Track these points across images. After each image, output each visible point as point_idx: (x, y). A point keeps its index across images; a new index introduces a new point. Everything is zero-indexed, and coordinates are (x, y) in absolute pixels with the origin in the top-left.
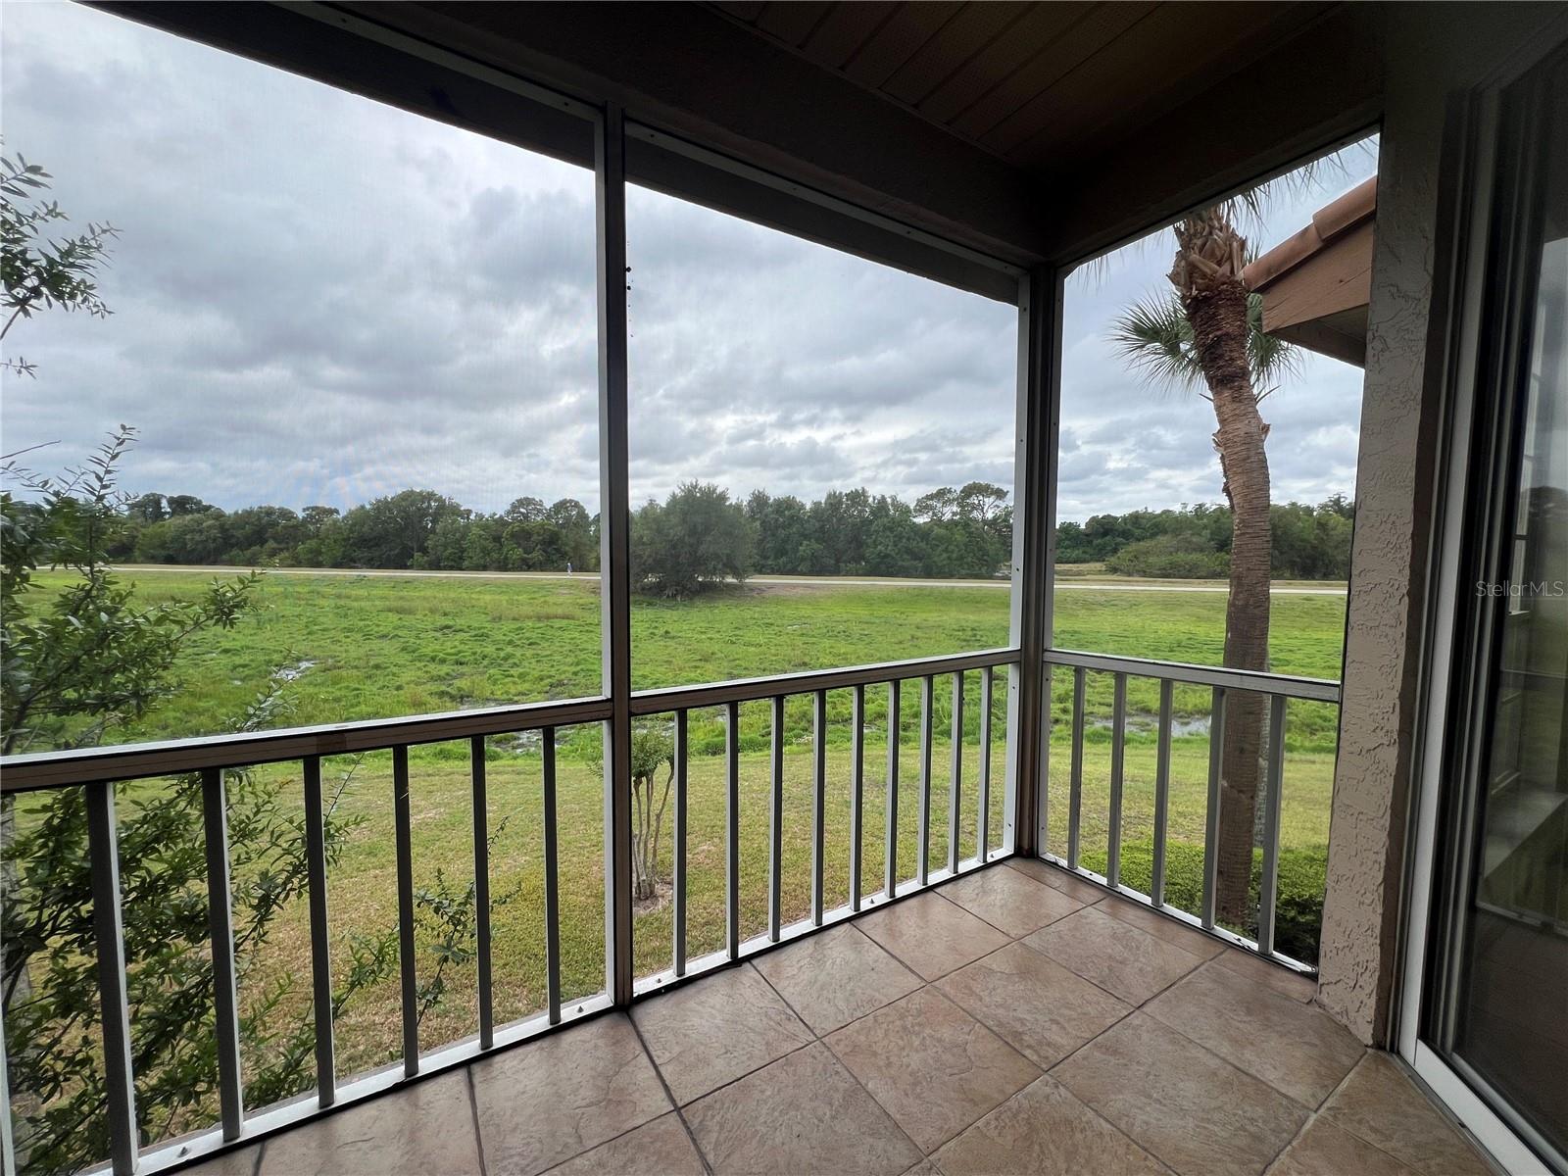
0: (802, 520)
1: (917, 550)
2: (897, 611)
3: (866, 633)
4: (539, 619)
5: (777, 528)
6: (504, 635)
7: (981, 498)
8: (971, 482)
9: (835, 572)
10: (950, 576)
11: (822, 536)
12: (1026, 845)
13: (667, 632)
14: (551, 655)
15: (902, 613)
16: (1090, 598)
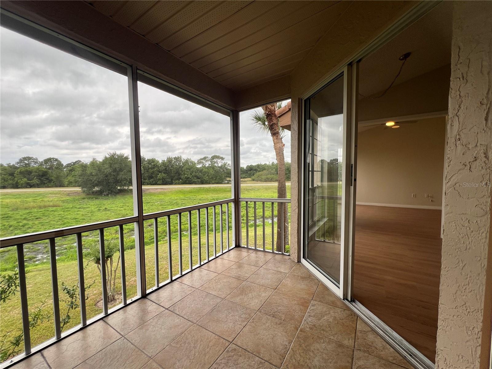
0: (158, 166)
1: (198, 176)
2: (193, 195)
3: (183, 203)
4: (40, 207)
5: (149, 169)
6: (21, 216)
7: (217, 159)
8: (214, 155)
9: (171, 183)
10: (209, 183)
11: (166, 171)
12: (237, 245)
13: (106, 208)
14: (49, 222)
15: (195, 196)
16: (248, 188)
